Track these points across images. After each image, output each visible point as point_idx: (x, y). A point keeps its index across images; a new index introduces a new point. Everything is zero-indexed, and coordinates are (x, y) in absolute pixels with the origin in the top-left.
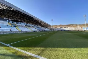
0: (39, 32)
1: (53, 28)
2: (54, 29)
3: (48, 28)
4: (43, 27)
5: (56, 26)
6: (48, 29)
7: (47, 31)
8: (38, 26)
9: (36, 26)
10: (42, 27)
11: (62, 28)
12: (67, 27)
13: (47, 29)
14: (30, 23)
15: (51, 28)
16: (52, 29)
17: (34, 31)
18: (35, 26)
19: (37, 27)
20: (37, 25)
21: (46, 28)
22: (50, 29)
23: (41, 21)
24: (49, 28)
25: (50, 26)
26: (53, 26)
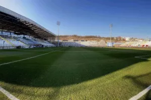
0: (30, 49)
1: (61, 41)
2: (60, 43)
3: (49, 40)
4: (39, 37)
5: (66, 36)
6: (49, 42)
7: (47, 47)
8: (26, 36)
9: (22, 36)
10: (36, 39)
11: (77, 42)
12: (87, 41)
13: (45, 44)
14: (9, 30)
15: (56, 40)
16: (57, 43)
17: (19, 47)
18: (19, 36)
19: (24, 38)
20: (24, 34)
21: (45, 40)
22: (53, 43)
23: (34, 24)
24: (52, 41)
25: (53, 36)
26: (59, 37)
